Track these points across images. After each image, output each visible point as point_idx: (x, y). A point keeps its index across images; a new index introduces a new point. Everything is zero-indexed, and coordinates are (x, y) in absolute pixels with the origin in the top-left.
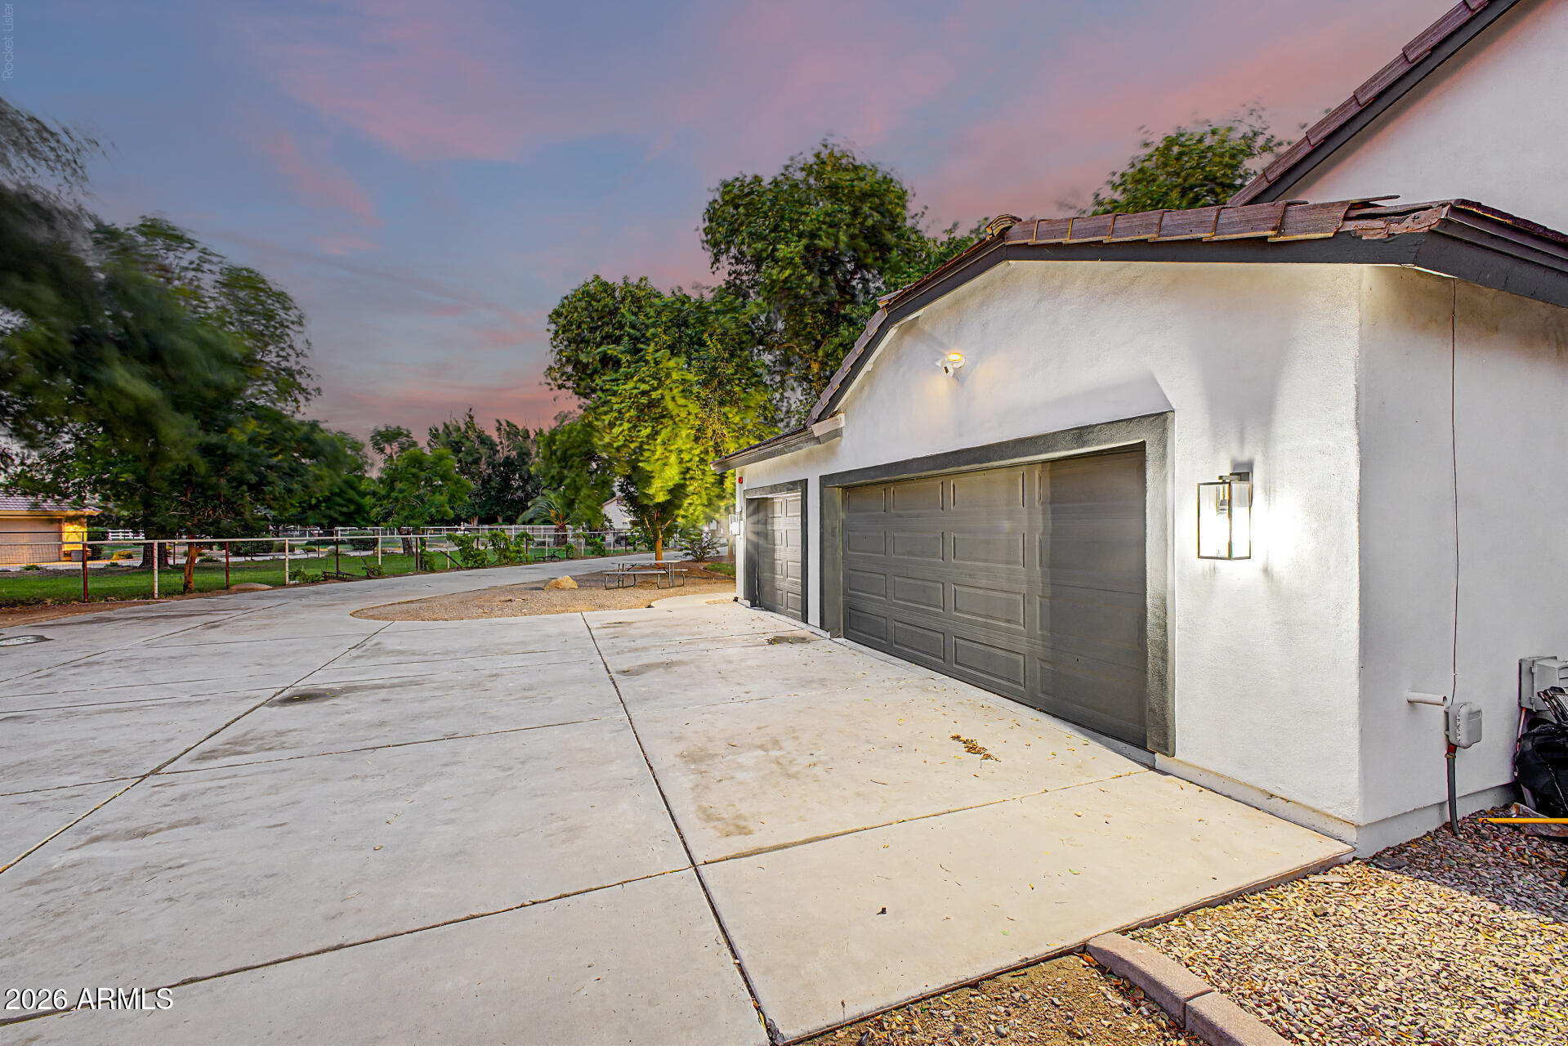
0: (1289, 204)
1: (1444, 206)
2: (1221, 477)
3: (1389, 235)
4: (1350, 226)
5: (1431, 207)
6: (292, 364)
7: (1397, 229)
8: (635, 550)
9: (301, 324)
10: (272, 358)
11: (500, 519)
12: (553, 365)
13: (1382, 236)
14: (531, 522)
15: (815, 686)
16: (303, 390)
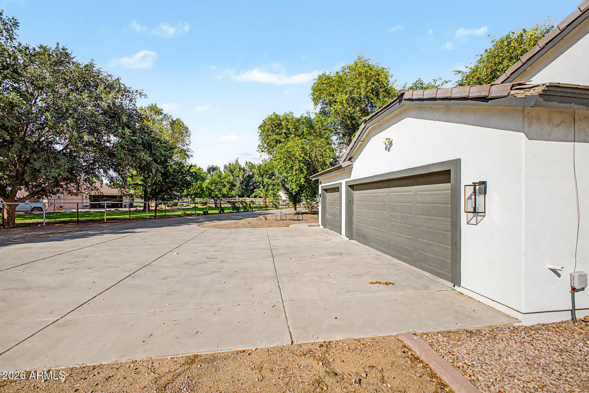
0: (492, 85)
1: (543, 85)
2: (473, 183)
3: (526, 96)
4: (513, 92)
5: (539, 86)
6: (185, 148)
7: (528, 94)
8: (289, 207)
9: (189, 137)
10: (180, 146)
11: (245, 196)
12: (260, 144)
13: (524, 96)
14: (255, 197)
15: (338, 255)
16: (187, 156)
